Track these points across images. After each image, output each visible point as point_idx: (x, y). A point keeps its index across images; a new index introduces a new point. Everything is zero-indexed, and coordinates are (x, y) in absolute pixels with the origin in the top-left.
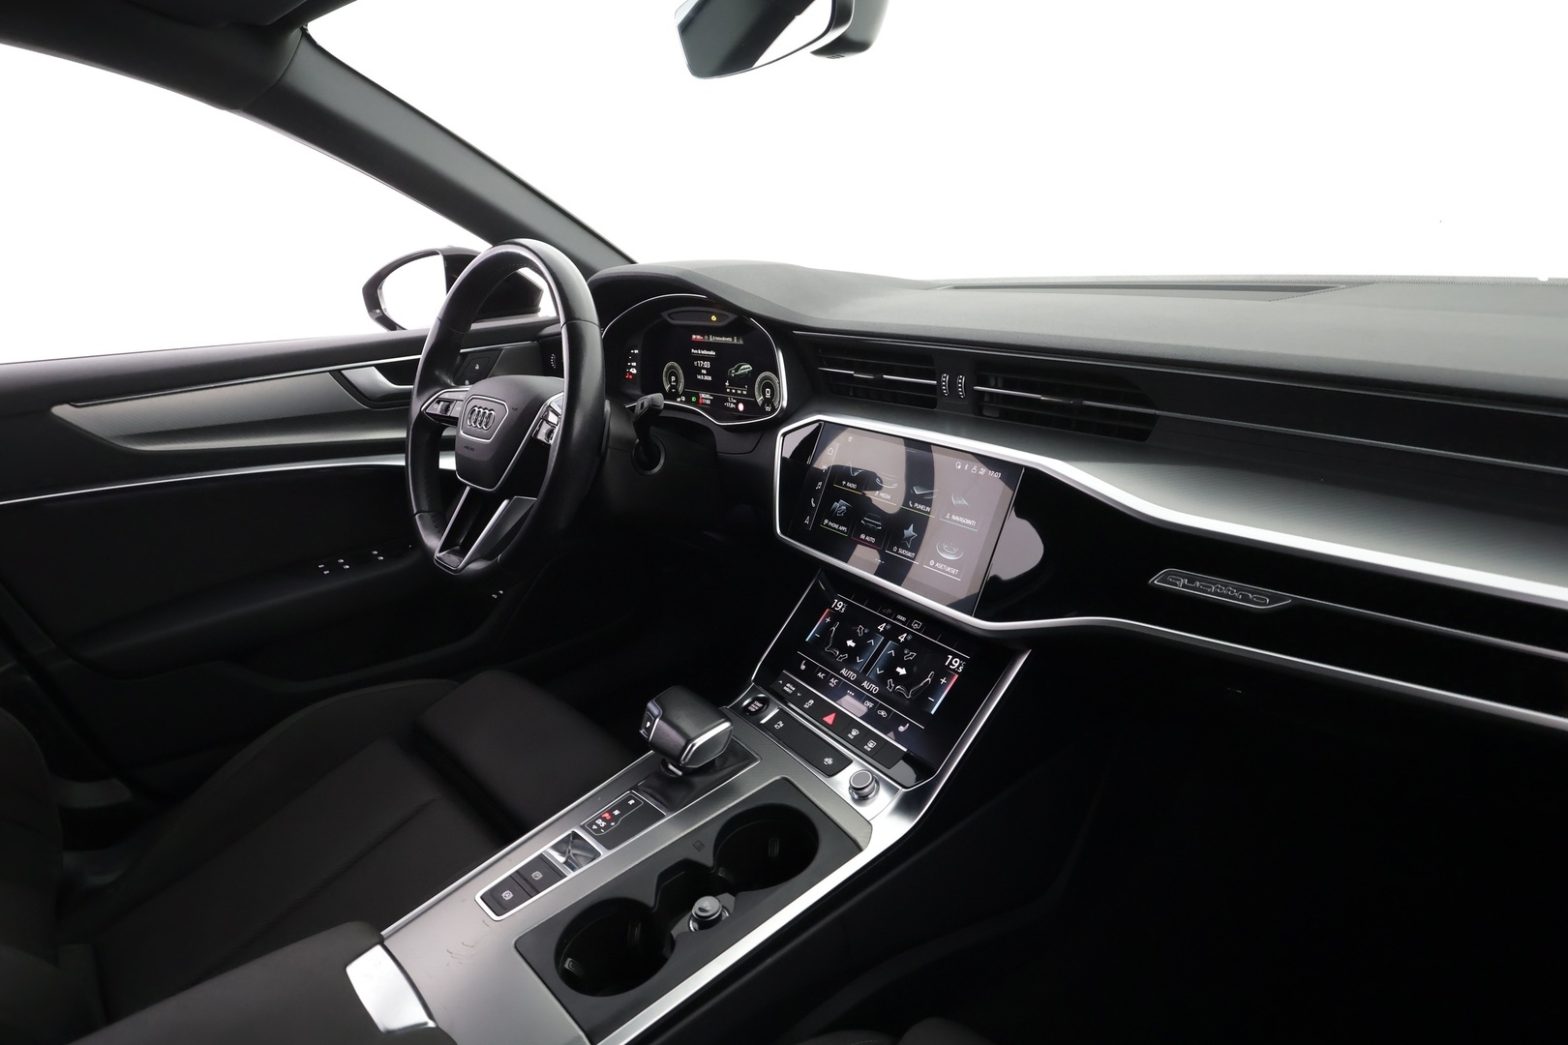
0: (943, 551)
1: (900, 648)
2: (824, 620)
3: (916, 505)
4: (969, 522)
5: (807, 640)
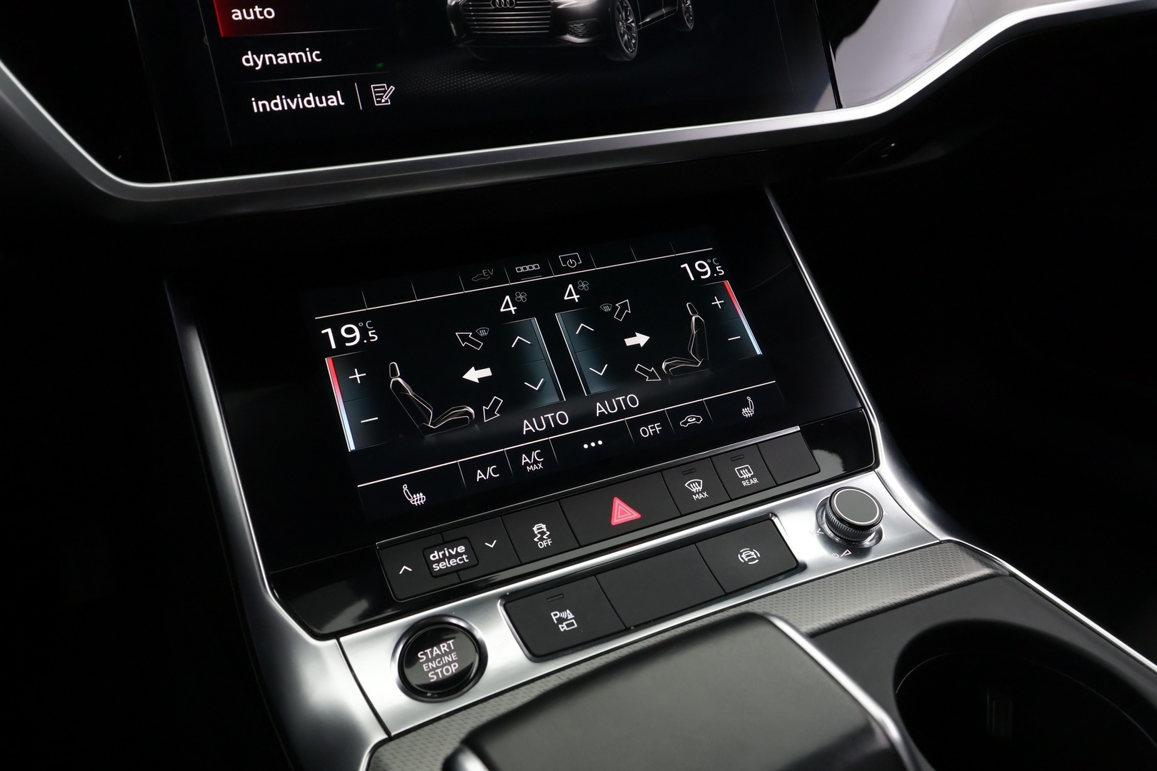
1: (587, 309)
2: (347, 386)
5: (351, 446)
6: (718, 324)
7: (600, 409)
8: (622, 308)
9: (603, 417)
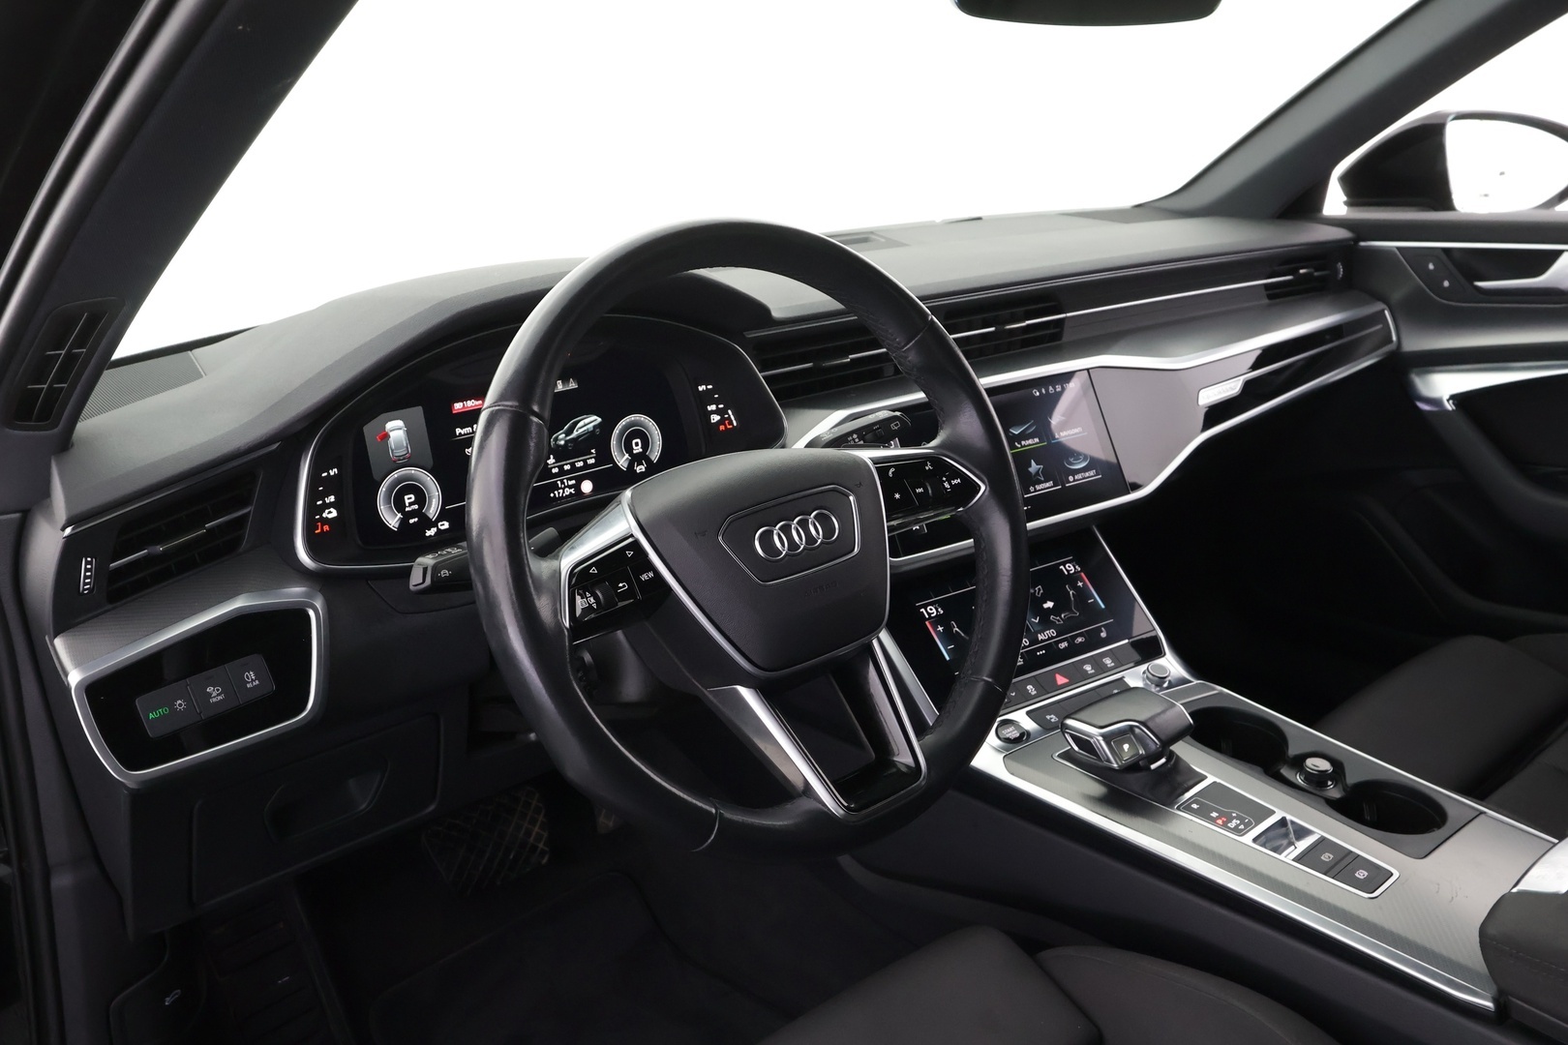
0: (1071, 464)
2: (938, 633)
3: (1023, 443)
4: (1076, 431)
5: (948, 658)
6: (1083, 594)
7: (1040, 637)
8: (1039, 590)
9: (1042, 641)
